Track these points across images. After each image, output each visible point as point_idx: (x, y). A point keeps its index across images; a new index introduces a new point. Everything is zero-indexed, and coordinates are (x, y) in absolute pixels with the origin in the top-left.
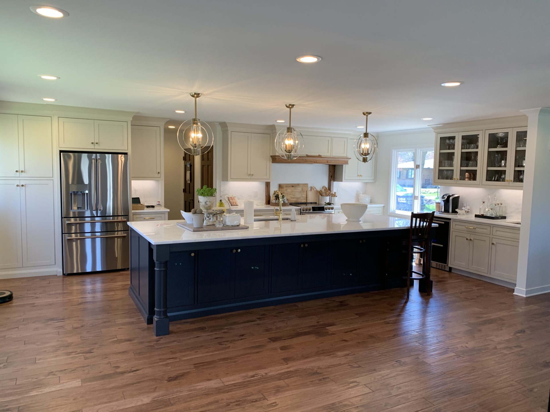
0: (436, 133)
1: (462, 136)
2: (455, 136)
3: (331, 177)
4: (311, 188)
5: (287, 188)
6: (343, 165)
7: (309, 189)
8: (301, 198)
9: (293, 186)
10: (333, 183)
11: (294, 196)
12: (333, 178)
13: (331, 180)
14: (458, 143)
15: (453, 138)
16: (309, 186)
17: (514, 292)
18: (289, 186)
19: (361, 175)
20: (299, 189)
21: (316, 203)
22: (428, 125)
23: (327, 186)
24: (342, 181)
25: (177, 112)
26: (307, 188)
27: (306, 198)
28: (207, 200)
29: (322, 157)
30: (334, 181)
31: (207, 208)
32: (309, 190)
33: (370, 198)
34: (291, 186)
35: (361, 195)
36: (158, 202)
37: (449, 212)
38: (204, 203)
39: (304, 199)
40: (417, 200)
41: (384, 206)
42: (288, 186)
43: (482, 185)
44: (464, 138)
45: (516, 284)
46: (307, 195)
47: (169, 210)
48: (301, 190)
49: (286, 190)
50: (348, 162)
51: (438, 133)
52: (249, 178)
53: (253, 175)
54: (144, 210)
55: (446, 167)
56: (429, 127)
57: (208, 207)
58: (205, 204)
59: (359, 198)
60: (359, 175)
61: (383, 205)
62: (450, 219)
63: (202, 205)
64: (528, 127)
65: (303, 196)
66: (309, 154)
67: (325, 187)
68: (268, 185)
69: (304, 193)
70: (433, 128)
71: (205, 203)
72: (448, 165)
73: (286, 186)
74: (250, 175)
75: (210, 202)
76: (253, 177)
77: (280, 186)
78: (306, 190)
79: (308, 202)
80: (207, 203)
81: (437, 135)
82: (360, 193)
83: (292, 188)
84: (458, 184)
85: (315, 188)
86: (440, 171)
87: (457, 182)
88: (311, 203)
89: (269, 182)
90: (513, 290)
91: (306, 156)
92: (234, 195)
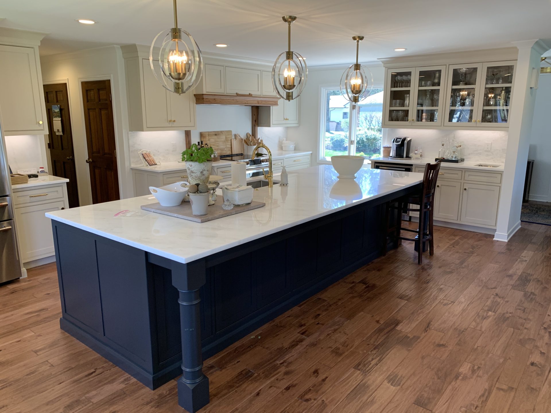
0: (387, 69)
1: (420, 71)
2: (411, 72)
3: (255, 121)
4: (235, 135)
5: (210, 137)
6: (270, 106)
7: (233, 137)
8: (226, 149)
9: (217, 134)
10: (257, 128)
11: (218, 147)
12: (257, 123)
13: (255, 125)
14: (415, 79)
15: (409, 74)
16: (233, 133)
17: (494, 238)
18: (212, 135)
19: (287, 118)
20: (223, 137)
21: (242, 154)
22: (377, 59)
23: (251, 133)
24: (269, 126)
25: (82, 21)
26: (231, 136)
27: (230, 149)
28: (205, 169)
29: (253, 96)
30: (258, 126)
31: (203, 181)
32: (234, 139)
33: (295, 145)
34: (214, 135)
35: (284, 142)
36: (40, 168)
37: (403, 157)
38: (200, 173)
39: (229, 150)
40: (353, 145)
41: (311, 154)
42: (210, 134)
43: (444, 126)
44: (421, 73)
45: (496, 230)
46: (231, 145)
47: (68, 180)
48: (225, 138)
49: (209, 140)
50: (277, 103)
51: (389, 68)
52: (170, 125)
53: (174, 121)
54: (27, 183)
55: (398, 107)
56: (379, 60)
57: (206, 179)
58: (200, 175)
59: (283, 145)
60: (285, 118)
61: (311, 152)
62: (412, 165)
63: (196, 177)
64: (518, 61)
65: (228, 146)
66: (240, 93)
67: (249, 134)
68: (188, 134)
69: (228, 143)
70: (383, 62)
71: (202, 172)
72: (399, 104)
73: (208, 135)
74: (170, 121)
75: (208, 171)
76: (175, 124)
77: (202, 135)
78: (230, 139)
79: (233, 153)
80: (205, 172)
81: (388, 70)
82: (284, 140)
83: (215, 137)
84: (413, 126)
85: (239, 136)
86: (391, 112)
87: (413, 124)
88: (237, 154)
89: (190, 131)
90: (493, 236)
91: (236, 95)
92: (149, 151)
